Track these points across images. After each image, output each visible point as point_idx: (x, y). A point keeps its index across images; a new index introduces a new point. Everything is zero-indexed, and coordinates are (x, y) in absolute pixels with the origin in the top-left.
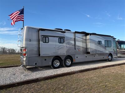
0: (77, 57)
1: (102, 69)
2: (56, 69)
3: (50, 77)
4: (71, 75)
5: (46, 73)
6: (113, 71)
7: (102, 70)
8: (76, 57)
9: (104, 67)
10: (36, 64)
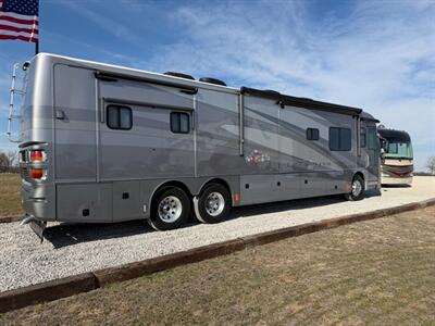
0: (247, 186)
1: (335, 230)
2: (169, 232)
3: (144, 268)
4: (229, 253)
5: (131, 247)
6: (377, 236)
7: (339, 232)
8: (243, 186)
9: (342, 222)
10: (86, 213)
